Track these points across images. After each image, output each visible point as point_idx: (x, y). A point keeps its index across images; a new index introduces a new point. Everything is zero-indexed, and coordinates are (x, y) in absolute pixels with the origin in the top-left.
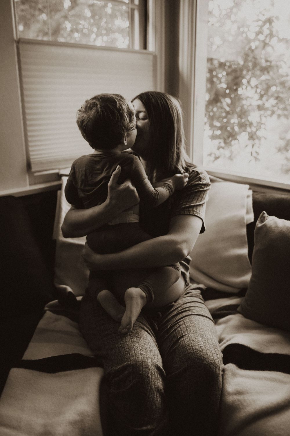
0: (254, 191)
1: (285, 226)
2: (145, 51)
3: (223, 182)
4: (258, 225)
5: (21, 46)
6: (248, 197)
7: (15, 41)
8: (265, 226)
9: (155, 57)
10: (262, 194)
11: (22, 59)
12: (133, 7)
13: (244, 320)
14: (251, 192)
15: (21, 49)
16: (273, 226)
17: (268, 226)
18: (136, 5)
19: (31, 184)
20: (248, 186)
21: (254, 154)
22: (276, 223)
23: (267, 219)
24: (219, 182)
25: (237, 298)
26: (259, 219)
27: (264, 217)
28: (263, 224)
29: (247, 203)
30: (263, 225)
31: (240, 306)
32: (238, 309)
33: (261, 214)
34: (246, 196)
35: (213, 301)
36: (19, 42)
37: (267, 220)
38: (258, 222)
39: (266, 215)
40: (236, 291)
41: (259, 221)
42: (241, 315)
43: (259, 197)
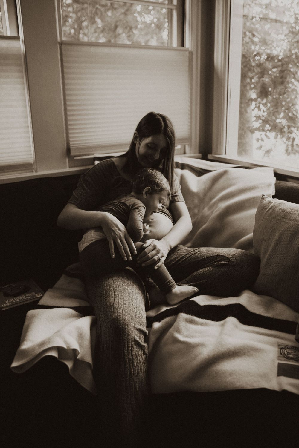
2: (182, 48)
5: (64, 47)
7: (59, 43)
9: (191, 53)
11: (64, 58)
12: (173, 7)
15: (63, 50)
18: (174, 6)
19: (70, 167)
36: (62, 44)
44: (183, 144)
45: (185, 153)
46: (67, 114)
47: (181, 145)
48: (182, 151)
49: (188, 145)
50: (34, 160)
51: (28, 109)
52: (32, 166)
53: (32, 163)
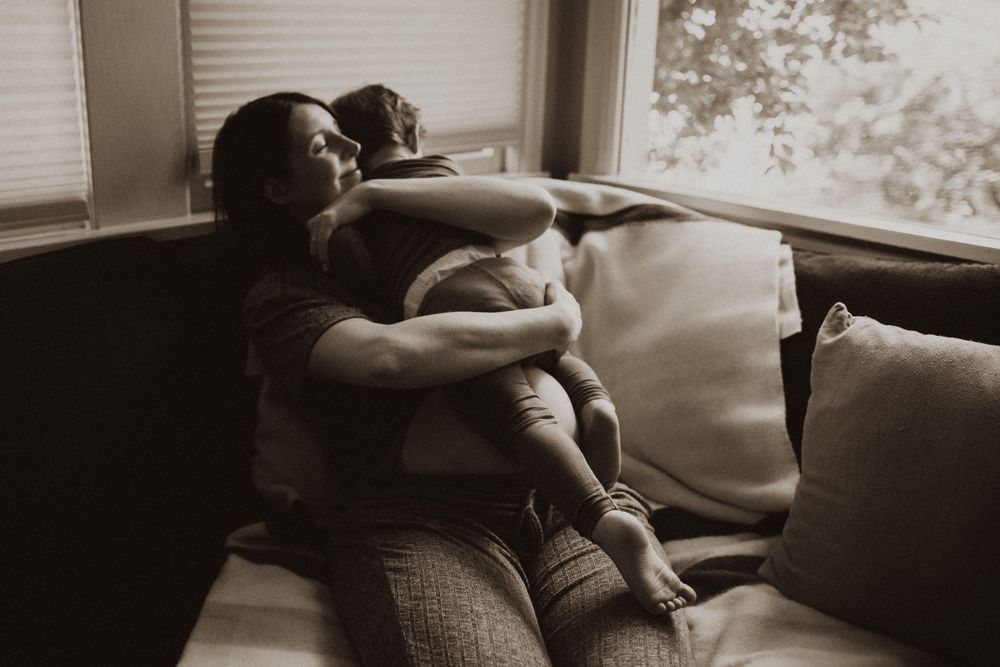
0: (793, 249)
1: (906, 345)
3: (708, 220)
4: (823, 339)
6: (782, 263)
8: (845, 341)
10: (820, 257)
13: (784, 602)
14: (787, 252)
16: (871, 343)
17: (856, 342)
19: (193, 212)
20: (778, 235)
21: (779, 151)
22: (877, 335)
23: (848, 325)
24: (697, 220)
25: (756, 538)
26: (824, 323)
27: (841, 319)
28: (840, 336)
29: (782, 280)
30: (840, 340)
31: (768, 560)
32: (761, 570)
33: (833, 310)
34: (777, 261)
35: (687, 542)
37: (851, 327)
38: (822, 331)
39: (845, 312)
40: (751, 519)
41: (826, 329)
42: (772, 589)
43: (813, 263)
44: (500, 143)
45: (503, 169)
46: (190, 63)
47: (493, 146)
48: (497, 165)
49: (514, 146)
50: (89, 191)
51: (74, 29)
52: (86, 208)
53: (85, 199)
